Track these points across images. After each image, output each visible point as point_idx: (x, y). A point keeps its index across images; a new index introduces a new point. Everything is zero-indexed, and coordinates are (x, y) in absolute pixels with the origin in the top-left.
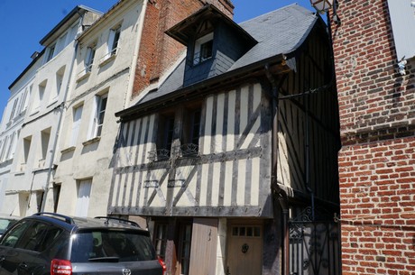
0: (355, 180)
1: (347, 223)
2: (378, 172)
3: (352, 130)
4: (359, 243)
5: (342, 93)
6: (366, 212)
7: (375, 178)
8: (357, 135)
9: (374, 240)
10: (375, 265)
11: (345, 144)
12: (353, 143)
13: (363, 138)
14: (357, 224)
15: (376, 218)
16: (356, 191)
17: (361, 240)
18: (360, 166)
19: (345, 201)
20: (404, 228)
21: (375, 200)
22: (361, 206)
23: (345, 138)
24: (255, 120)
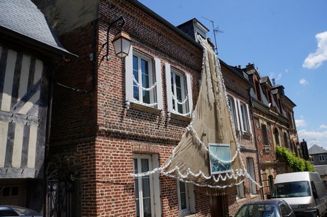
0: (103, 157)
1: (99, 182)
2: (113, 155)
3: (104, 128)
4: (104, 193)
5: (100, 104)
6: (107, 175)
7: (111, 158)
8: (106, 132)
9: (110, 191)
10: (111, 203)
11: (99, 135)
12: (103, 136)
13: (109, 134)
14: (104, 182)
15: (111, 179)
16: (104, 164)
17: (106, 191)
18: (106, 150)
19: (98, 169)
20: (122, 184)
21: (111, 169)
22: (106, 172)
23: (100, 132)
24: (35, 92)
